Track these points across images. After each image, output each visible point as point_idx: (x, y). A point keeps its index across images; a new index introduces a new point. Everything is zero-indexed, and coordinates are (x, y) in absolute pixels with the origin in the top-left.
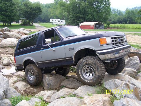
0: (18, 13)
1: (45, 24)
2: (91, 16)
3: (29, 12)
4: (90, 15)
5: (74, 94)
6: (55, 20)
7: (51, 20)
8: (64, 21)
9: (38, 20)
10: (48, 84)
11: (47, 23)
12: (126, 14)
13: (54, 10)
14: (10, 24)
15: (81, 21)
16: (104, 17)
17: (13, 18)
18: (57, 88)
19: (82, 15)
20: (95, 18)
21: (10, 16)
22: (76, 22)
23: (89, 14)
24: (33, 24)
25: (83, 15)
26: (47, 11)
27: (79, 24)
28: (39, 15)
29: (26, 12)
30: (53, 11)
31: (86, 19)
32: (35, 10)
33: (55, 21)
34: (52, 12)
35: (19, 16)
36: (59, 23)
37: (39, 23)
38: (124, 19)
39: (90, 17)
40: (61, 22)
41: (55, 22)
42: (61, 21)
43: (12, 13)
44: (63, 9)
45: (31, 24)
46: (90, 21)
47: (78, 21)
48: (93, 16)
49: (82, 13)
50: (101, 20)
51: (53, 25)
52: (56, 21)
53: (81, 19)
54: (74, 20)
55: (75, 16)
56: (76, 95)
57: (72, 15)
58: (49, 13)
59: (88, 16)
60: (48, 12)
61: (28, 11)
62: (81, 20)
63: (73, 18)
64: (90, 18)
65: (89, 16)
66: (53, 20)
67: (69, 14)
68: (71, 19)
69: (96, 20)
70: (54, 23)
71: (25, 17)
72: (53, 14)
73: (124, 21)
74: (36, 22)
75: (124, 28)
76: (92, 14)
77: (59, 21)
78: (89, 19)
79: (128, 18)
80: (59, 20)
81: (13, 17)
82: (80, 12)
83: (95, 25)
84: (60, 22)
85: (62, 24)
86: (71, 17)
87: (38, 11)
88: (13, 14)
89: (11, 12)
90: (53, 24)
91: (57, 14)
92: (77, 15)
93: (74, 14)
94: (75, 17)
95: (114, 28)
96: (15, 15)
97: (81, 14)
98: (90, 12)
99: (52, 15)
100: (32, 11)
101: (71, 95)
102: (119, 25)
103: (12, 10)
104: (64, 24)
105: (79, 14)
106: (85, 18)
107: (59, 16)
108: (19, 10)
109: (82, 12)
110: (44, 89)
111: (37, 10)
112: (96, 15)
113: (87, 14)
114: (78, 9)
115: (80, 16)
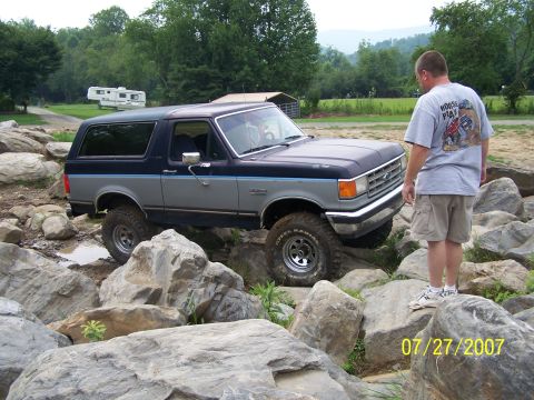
2: (252, 73)
3: (10, 63)
4: (246, 68)
6: (106, 89)
7: (92, 93)
12: (364, 62)
13: (99, 54)
15: (213, 91)
16: (294, 74)
19: (217, 71)
20: (265, 78)
22: (197, 95)
23: (242, 63)
24: (30, 108)
25: (221, 69)
28: (52, 71)
30: (97, 57)
31: (231, 83)
32: (34, 54)
33: (106, 95)
34: (90, 62)
36: (124, 103)
37: (42, 104)
38: (358, 80)
39: (247, 75)
40: (132, 97)
41: (108, 100)
42: (129, 93)
44: (142, 49)
45: (21, 107)
47: (203, 93)
48: (257, 72)
49: (216, 62)
50: (286, 85)
52: (110, 96)
53: (213, 85)
54: (186, 87)
55: (192, 73)
57: (179, 71)
58: (78, 66)
59: (237, 71)
60: (74, 61)
61: (8, 59)
62: (213, 88)
63: (184, 82)
64: (249, 78)
65: (242, 73)
66: (98, 92)
67: (166, 68)
68: (175, 86)
69: (269, 86)
70: (103, 103)
73: (358, 90)
75: (370, 111)
76: (252, 66)
77: (123, 95)
79: (371, 77)
80: (121, 89)
82: (207, 58)
84: (128, 96)
85: (134, 104)
86: (173, 79)
87: (47, 57)
90: (101, 106)
92: (200, 68)
93: (188, 64)
94: (190, 76)
95: (336, 111)
97: (213, 64)
98: (246, 59)
99: (90, 71)
100: (25, 57)
102: (352, 102)
104: (143, 105)
105: (204, 66)
106: (228, 80)
109: (217, 58)
111: (40, 55)
112: (267, 69)
113: (236, 67)
114: (200, 49)
115: (211, 71)
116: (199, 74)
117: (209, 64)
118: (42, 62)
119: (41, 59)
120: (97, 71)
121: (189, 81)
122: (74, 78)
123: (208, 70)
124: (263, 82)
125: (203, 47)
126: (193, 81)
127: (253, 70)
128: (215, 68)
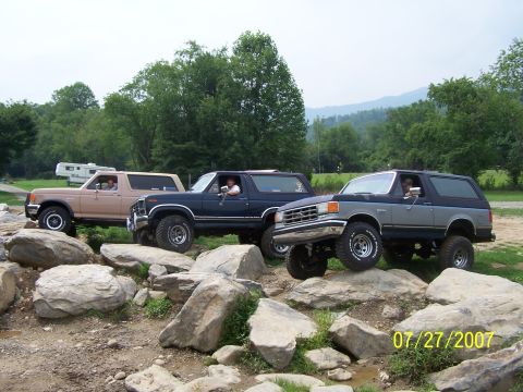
2: (240, 150)
4: (236, 143)
6: (75, 165)
16: (281, 150)
19: (205, 147)
20: (256, 155)
23: (232, 139)
25: (209, 145)
33: (76, 172)
39: (238, 152)
41: (78, 177)
44: (121, 125)
47: (188, 170)
48: (247, 149)
49: (204, 138)
52: (80, 173)
53: (199, 162)
54: (173, 164)
55: (179, 149)
57: (165, 148)
59: (226, 148)
62: (200, 165)
63: (169, 159)
64: (238, 155)
65: (233, 150)
66: (68, 168)
69: (260, 163)
70: (72, 179)
76: (241, 142)
77: (92, 172)
80: (91, 166)
82: (194, 134)
92: (188, 144)
93: (175, 141)
97: (201, 141)
98: (236, 135)
105: (192, 142)
106: (216, 156)
109: (205, 134)
113: (225, 143)
114: (187, 124)
115: (198, 148)
116: (186, 150)
117: (197, 140)
121: (175, 158)
123: (195, 146)
124: (253, 158)
125: (190, 123)
126: (180, 158)
127: (242, 147)
128: (203, 144)
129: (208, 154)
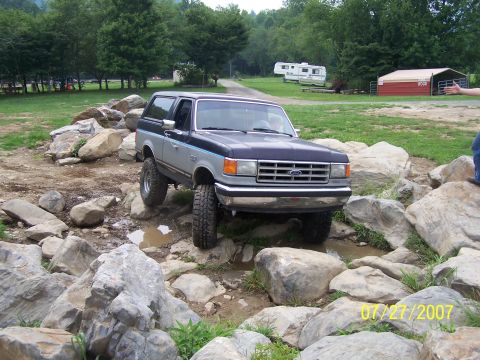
0: (169, 47)
1: (258, 80)
2: (420, 50)
3: (205, 43)
4: (415, 44)
5: (384, 323)
6: (290, 65)
7: (278, 68)
8: (323, 70)
9: (236, 69)
10: (285, 286)
11: (263, 76)
13: (288, 32)
14: (145, 84)
15: (383, 68)
17: (153, 62)
18: (319, 299)
19: (387, 48)
20: (435, 54)
21: (144, 58)
22: (367, 71)
23: (412, 40)
24: (220, 81)
25: (392, 45)
26: (264, 36)
27: (376, 79)
28: (239, 49)
29: (194, 42)
30: (285, 35)
31: (401, 59)
32: (224, 35)
34: (280, 40)
35: (172, 57)
36: (306, 77)
37: (236, 77)
39: (416, 51)
40: (314, 71)
41: (292, 75)
42: (311, 68)
43: (151, 47)
44: (320, 28)
45: (212, 80)
46: (416, 66)
47: (372, 69)
48: (427, 49)
49: (387, 40)
50: (458, 61)
51: (284, 85)
52: (294, 71)
53: (382, 61)
54: (357, 64)
55: (363, 50)
56: (391, 325)
57: (352, 49)
58: (272, 43)
59: (407, 48)
60: (268, 39)
61: (203, 40)
62: (383, 64)
63: (355, 59)
64: (417, 54)
65: (411, 50)
67: (342, 46)
68: (347, 62)
69: (439, 62)
70: (287, 77)
71: (192, 59)
72: (284, 45)
74: (226, 75)
76: (421, 42)
77: (305, 70)
78: (412, 61)
80: (304, 65)
81: (154, 59)
82: (378, 36)
83: (436, 79)
84: (310, 71)
85: (315, 78)
86: (347, 56)
87: (235, 38)
88: (154, 50)
89: (148, 45)
90: (285, 80)
91: (297, 45)
92: (371, 46)
93: (360, 42)
94: (362, 53)
96: (158, 53)
97: (384, 42)
98: (416, 36)
99: (280, 48)
100: (216, 38)
101: (375, 324)
103: (151, 39)
104: (324, 79)
105: (376, 43)
106: (397, 56)
107: (305, 53)
108: (172, 37)
109: (388, 35)
110: (272, 303)
111: (229, 36)
112: (437, 44)
113: (406, 44)
114: (372, 27)
115: (380, 49)
116: (370, 51)
117: (380, 42)
118: (231, 41)
119: (229, 39)
120: (286, 47)
121: (360, 58)
122: (268, 54)
123: (378, 47)
124: (432, 57)
125: (375, 26)
126: (364, 58)
127: (422, 47)
128: (385, 45)
129: (389, 54)
